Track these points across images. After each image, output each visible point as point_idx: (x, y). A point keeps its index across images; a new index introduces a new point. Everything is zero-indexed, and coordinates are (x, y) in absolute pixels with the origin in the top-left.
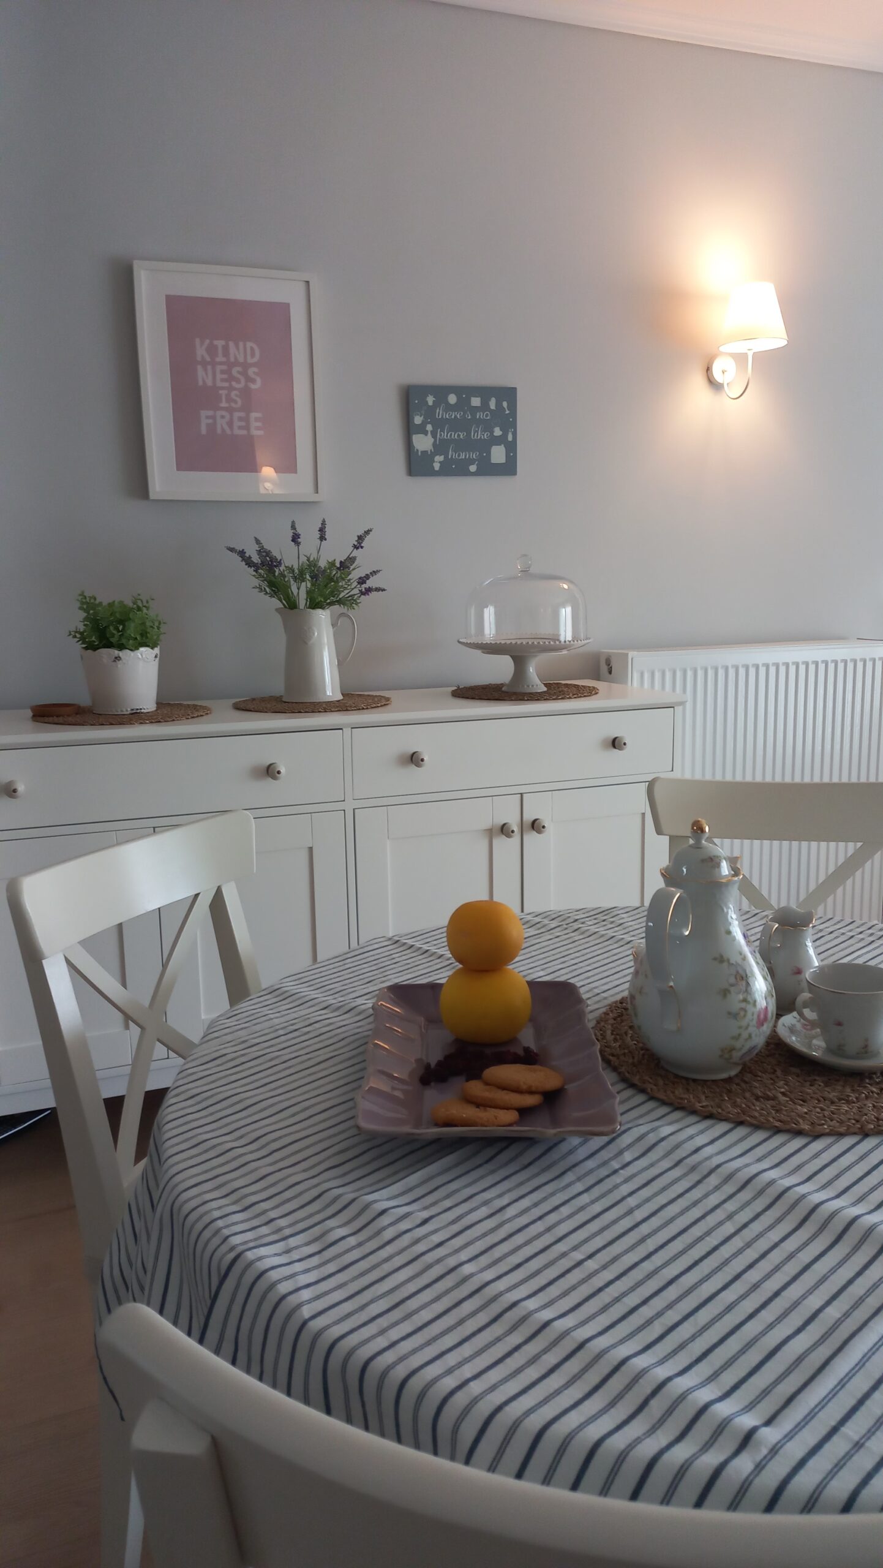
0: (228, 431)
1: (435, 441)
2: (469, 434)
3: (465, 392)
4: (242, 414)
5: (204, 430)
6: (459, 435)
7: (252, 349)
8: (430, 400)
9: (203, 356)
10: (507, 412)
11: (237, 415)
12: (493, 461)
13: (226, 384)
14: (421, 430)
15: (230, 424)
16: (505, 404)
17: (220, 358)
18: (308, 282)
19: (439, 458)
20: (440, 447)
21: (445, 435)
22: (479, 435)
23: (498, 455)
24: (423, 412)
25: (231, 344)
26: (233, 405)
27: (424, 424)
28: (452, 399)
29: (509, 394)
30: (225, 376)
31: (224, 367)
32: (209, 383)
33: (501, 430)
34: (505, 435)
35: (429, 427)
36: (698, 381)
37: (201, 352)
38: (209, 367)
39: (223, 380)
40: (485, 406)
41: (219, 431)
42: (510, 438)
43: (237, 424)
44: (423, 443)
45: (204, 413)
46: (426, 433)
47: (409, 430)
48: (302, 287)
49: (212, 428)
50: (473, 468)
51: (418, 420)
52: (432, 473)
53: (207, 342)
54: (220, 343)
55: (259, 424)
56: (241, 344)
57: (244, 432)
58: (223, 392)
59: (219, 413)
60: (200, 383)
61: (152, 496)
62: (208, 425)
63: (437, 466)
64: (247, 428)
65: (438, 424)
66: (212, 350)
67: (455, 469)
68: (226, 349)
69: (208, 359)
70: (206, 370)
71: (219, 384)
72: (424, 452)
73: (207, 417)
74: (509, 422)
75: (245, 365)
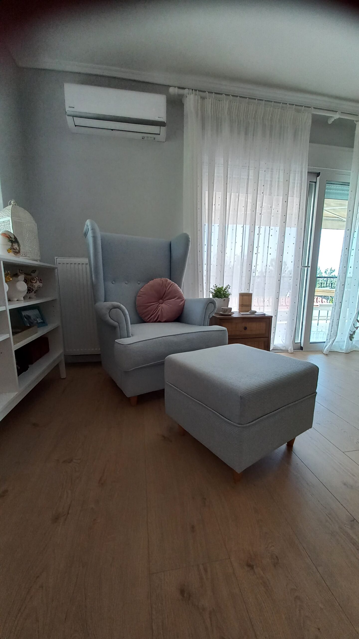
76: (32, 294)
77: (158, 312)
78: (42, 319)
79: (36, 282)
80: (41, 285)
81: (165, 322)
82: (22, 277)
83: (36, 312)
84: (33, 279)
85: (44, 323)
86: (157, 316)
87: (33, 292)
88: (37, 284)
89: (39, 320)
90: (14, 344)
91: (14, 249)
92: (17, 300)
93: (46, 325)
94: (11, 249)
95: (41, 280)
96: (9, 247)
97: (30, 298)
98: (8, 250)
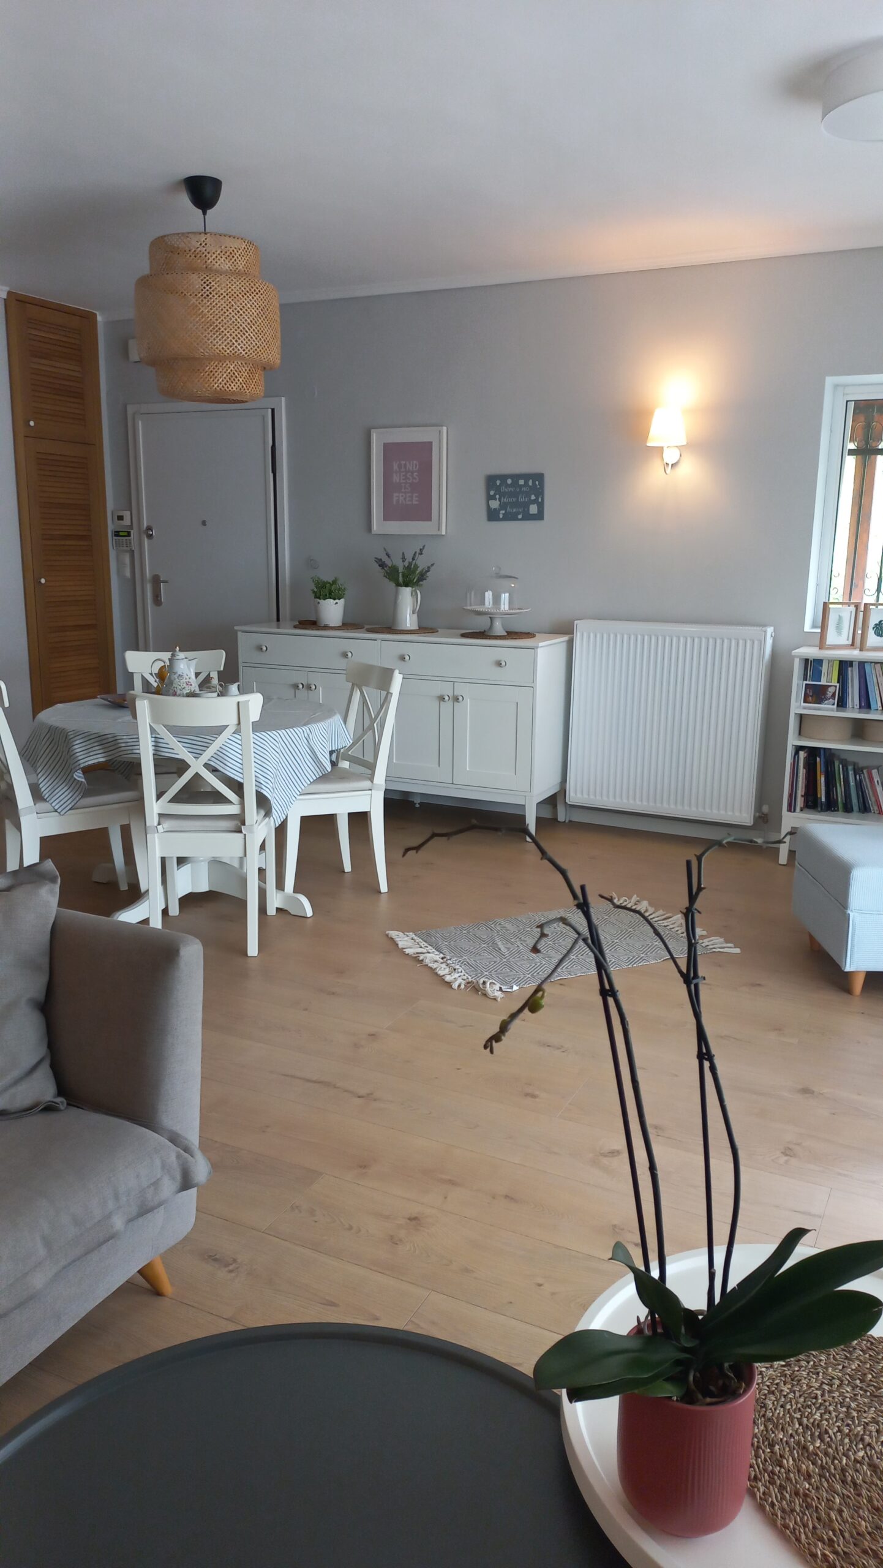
0: (404, 502)
1: (501, 503)
2: (518, 499)
3: (516, 477)
4: (410, 494)
5: (395, 503)
6: (513, 500)
7: (416, 464)
8: (498, 483)
9: (396, 469)
10: (538, 487)
11: (408, 495)
12: (531, 513)
13: (404, 481)
14: (493, 498)
15: (405, 499)
16: (537, 483)
17: (403, 470)
19: (503, 512)
20: (503, 506)
21: (506, 500)
22: (523, 499)
23: (533, 509)
24: (495, 488)
25: (408, 462)
26: (407, 490)
27: (495, 495)
28: (509, 481)
29: (540, 477)
30: (404, 478)
31: (404, 473)
32: (398, 480)
33: (535, 496)
34: (537, 499)
35: (497, 496)
36: (657, 463)
37: (395, 467)
39: (403, 479)
40: (526, 483)
41: (400, 502)
42: (540, 500)
43: (407, 499)
44: (495, 504)
45: (395, 495)
46: (496, 499)
47: (489, 498)
49: (398, 501)
50: (520, 517)
51: (492, 493)
52: (498, 519)
53: (398, 462)
54: (403, 462)
55: (417, 499)
56: (412, 462)
58: (403, 485)
59: (401, 495)
60: (394, 481)
61: (373, 533)
62: (396, 500)
63: (501, 516)
64: (412, 500)
65: (502, 495)
66: (400, 466)
67: (510, 517)
68: (405, 465)
69: (398, 470)
70: (397, 475)
71: (402, 481)
72: (495, 509)
73: (397, 497)
74: (539, 491)
75: (412, 473)
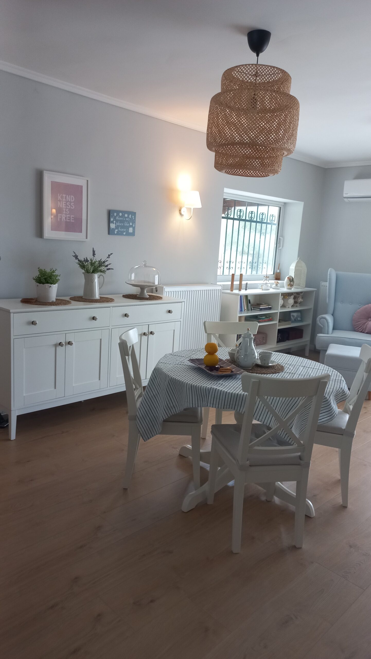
0: (65, 220)
1: (116, 225)
2: (124, 224)
3: (124, 212)
4: (69, 216)
6: (122, 224)
7: (73, 198)
8: (115, 214)
9: (60, 199)
10: (134, 219)
11: (67, 216)
12: (129, 232)
13: (65, 207)
14: (113, 222)
15: (65, 218)
16: (133, 217)
17: (64, 200)
18: (88, 181)
19: (116, 230)
20: (117, 227)
21: (118, 224)
22: (126, 224)
23: (131, 230)
24: (113, 217)
25: (67, 196)
26: (67, 213)
28: (121, 214)
29: (134, 214)
30: (65, 205)
31: (65, 202)
32: (61, 207)
33: (132, 223)
34: (133, 225)
35: (115, 222)
36: (177, 213)
37: (59, 197)
38: (61, 202)
40: (128, 217)
41: (63, 220)
42: (134, 226)
43: (67, 218)
44: (112, 226)
47: (109, 222)
48: (86, 182)
50: (124, 233)
51: (112, 219)
52: (114, 234)
53: (61, 195)
54: (64, 196)
55: (73, 219)
56: (70, 196)
57: (69, 221)
58: (64, 209)
59: (63, 215)
60: (59, 206)
61: (44, 238)
62: (60, 218)
63: (116, 232)
64: (70, 219)
65: (117, 221)
66: (62, 197)
67: (120, 234)
68: (66, 198)
70: (60, 203)
72: (113, 228)
73: (60, 216)
74: (134, 221)
75: (71, 202)
76: (298, 305)
77: (364, 327)
78: (301, 318)
79: (300, 299)
80: (302, 300)
81: (367, 333)
82: (292, 297)
83: (299, 314)
84: (299, 297)
85: (301, 321)
86: (363, 329)
87: (298, 303)
88: (300, 300)
89: (299, 319)
90: (278, 326)
91: (291, 284)
92: (288, 307)
93: (303, 322)
94: (289, 284)
95: (303, 298)
96: (289, 283)
97: (296, 306)
98: (288, 285)
